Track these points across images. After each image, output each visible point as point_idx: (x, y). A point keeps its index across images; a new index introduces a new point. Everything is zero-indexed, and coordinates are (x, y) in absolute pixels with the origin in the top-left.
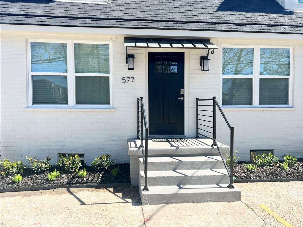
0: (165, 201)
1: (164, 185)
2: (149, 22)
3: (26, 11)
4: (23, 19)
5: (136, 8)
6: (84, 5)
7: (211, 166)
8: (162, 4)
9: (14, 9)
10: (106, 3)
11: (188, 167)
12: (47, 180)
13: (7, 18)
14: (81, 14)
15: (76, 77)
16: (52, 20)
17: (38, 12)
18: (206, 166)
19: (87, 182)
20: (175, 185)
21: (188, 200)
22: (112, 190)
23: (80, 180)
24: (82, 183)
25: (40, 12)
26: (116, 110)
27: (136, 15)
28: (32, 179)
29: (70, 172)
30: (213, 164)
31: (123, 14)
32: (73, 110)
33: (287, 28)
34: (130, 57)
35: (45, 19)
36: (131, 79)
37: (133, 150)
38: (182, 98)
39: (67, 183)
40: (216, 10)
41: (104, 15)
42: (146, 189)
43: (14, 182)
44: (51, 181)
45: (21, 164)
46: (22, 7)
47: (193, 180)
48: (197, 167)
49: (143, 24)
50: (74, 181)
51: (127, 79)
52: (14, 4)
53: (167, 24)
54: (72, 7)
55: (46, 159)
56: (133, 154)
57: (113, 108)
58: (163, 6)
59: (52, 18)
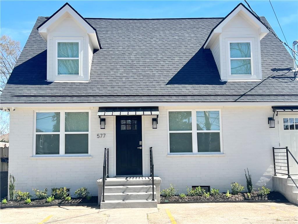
0: (113, 207)
1: (115, 200)
2: (116, 97)
3: (35, 93)
4: (33, 98)
5: (109, 84)
6: (72, 84)
7: (146, 190)
8: (128, 80)
9: (26, 91)
10: (88, 82)
11: (132, 191)
12: (46, 202)
13: (23, 98)
14: (70, 93)
15: (66, 135)
16: (51, 99)
17: (42, 93)
18: (143, 190)
19: (71, 203)
20: (121, 200)
21: (126, 206)
22: (86, 206)
23: (67, 202)
24: (68, 203)
25: (43, 93)
26: (92, 157)
27: (108, 91)
28: (37, 202)
29: (60, 199)
30: (148, 188)
31: (98, 91)
32: (63, 157)
33: (212, 97)
34: (103, 120)
35: (47, 98)
36: (103, 135)
37: (100, 182)
38: (140, 148)
39: (59, 203)
40: (166, 83)
41: (86, 93)
42: (103, 201)
43: (26, 203)
44: (49, 202)
45: (28, 194)
46: (31, 88)
47: (132, 197)
48: (137, 191)
49: (111, 99)
50: (63, 202)
51: (100, 135)
52: (25, 87)
53: (127, 98)
54: (64, 87)
55: (45, 190)
56: (99, 184)
57: (91, 156)
58: (128, 81)
59: (51, 97)
